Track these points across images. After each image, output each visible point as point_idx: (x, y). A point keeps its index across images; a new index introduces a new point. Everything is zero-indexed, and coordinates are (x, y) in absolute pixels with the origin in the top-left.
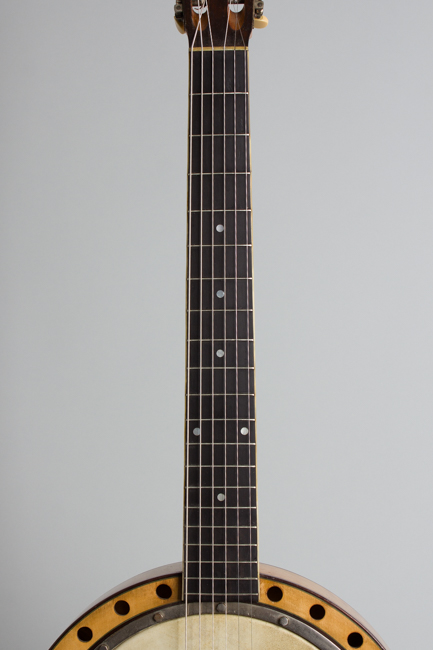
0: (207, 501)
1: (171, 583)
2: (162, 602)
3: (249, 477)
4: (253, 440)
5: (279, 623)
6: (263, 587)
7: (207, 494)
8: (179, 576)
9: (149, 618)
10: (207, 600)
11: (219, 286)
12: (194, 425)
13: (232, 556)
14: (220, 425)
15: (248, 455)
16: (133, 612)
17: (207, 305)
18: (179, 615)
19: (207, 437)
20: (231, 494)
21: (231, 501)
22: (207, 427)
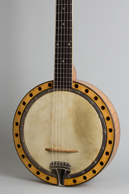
0: (59, 62)
1: (51, 83)
2: (49, 87)
3: (70, 56)
4: (71, 46)
5: (77, 93)
6: (73, 85)
7: (59, 60)
8: (53, 81)
9: (46, 92)
10: (59, 87)
12: (56, 43)
14: (63, 43)
15: (70, 50)
16: (42, 90)
18: (53, 91)
19: (60, 46)
20: (65, 60)
21: (65, 62)
22: (60, 43)
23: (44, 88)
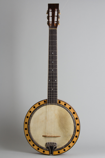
0: (51, 90)
1: (46, 101)
2: (45, 103)
3: (56, 87)
4: (57, 82)
5: (60, 106)
6: (58, 101)
7: (51, 89)
8: (47, 100)
9: (43, 105)
10: (50, 103)
11: (53, 61)
12: (49, 80)
13: (54, 97)
14: (52, 80)
15: (56, 84)
16: (41, 104)
17: (51, 64)
18: (47, 105)
19: (51, 81)
20: (54, 89)
21: (54, 90)
22: (51, 80)
23: (41, 103)
